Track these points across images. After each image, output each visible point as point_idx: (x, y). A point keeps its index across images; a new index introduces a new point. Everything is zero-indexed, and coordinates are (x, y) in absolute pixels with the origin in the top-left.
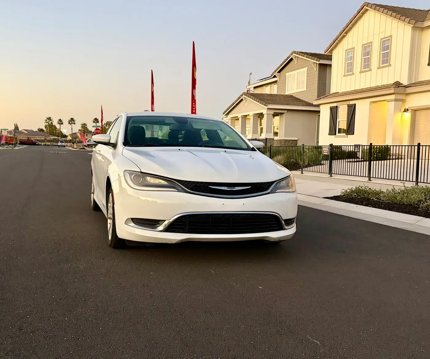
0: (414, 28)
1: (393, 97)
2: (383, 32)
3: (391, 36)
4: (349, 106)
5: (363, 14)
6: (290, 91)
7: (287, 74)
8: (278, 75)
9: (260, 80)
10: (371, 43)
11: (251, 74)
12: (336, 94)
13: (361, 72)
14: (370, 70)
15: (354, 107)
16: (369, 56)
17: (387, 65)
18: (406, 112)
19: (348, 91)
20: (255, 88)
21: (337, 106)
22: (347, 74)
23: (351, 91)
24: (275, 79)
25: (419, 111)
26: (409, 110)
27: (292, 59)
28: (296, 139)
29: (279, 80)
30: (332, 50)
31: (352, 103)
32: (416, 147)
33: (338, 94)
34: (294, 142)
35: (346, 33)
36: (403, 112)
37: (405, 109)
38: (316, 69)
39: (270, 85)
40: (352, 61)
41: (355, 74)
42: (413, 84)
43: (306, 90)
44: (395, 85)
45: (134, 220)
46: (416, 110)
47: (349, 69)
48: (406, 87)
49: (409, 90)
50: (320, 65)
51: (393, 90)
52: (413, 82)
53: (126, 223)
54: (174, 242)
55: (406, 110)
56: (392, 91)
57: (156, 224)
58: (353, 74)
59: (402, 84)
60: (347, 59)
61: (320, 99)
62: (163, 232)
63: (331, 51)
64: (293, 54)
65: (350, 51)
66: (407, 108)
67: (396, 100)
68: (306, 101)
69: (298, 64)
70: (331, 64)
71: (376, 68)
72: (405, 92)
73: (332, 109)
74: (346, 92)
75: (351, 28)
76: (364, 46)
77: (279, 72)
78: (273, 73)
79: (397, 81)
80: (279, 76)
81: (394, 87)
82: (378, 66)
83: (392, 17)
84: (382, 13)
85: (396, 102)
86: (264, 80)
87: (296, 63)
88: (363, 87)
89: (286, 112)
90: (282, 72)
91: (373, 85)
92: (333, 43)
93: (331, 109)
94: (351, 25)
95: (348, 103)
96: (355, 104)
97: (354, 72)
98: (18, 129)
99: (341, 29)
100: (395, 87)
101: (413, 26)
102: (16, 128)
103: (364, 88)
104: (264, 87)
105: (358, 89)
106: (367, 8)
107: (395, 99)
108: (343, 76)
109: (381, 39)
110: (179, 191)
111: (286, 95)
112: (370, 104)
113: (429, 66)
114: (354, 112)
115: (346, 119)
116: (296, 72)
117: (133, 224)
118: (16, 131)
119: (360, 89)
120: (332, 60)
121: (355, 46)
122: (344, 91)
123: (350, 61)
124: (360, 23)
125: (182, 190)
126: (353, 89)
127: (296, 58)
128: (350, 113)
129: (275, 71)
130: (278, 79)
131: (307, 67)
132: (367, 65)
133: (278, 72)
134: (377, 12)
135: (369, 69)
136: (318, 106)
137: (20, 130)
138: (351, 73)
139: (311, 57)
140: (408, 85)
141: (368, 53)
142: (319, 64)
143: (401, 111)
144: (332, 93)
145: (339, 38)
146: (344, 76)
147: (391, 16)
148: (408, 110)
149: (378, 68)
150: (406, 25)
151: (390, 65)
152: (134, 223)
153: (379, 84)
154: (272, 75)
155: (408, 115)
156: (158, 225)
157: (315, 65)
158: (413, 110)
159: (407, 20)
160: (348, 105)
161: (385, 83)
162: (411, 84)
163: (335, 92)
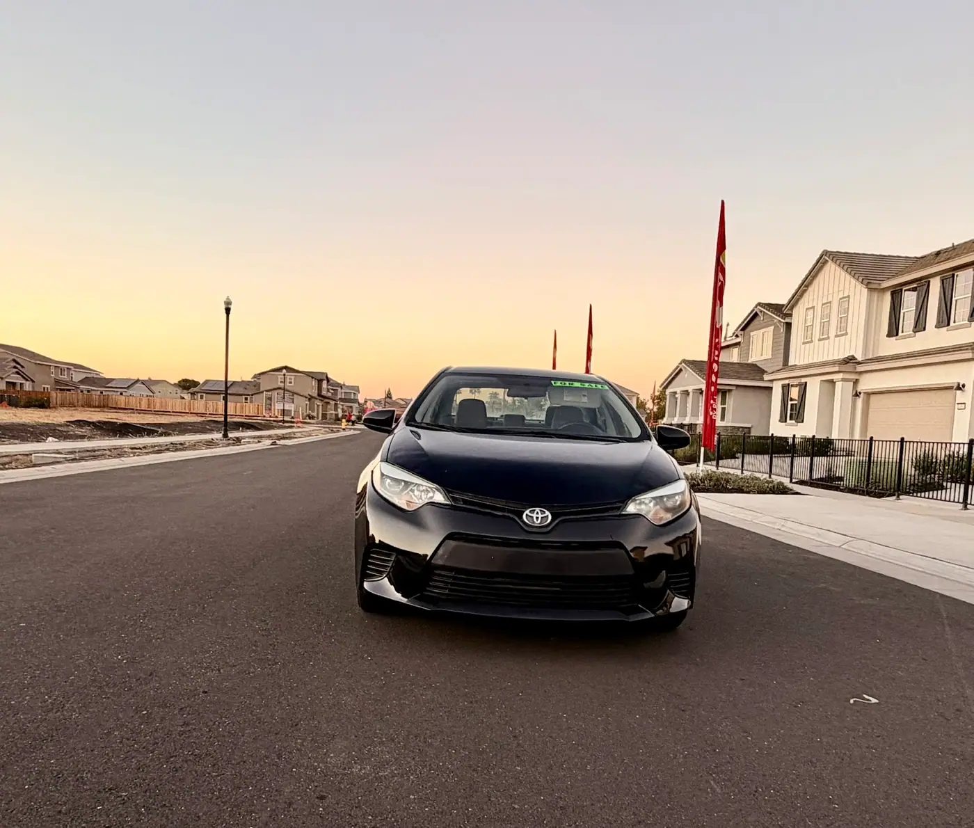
0: (871, 290)
1: (840, 376)
2: (841, 290)
3: (849, 297)
4: (800, 385)
6: (754, 358)
7: (752, 334)
8: (741, 334)
10: (831, 302)
12: (793, 367)
13: (818, 340)
14: (828, 338)
15: (804, 386)
16: (828, 320)
17: (844, 333)
18: (857, 396)
21: (789, 384)
22: (806, 341)
24: (738, 340)
26: (862, 394)
27: (756, 313)
28: (749, 426)
29: (742, 341)
31: (803, 380)
34: (746, 430)
35: (807, 286)
36: (854, 396)
37: (856, 392)
38: (782, 329)
40: (812, 324)
43: (770, 357)
44: (848, 360)
46: (871, 394)
47: (809, 334)
48: (859, 363)
49: (864, 367)
50: (786, 324)
52: (869, 358)
55: (858, 394)
56: (836, 369)
58: (812, 342)
59: (856, 359)
60: (807, 321)
61: (773, 373)
63: (792, 308)
64: (758, 307)
65: (810, 310)
66: (859, 391)
67: (847, 380)
69: (763, 320)
70: (792, 324)
71: (834, 336)
72: (859, 369)
73: (784, 387)
75: (812, 281)
76: (823, 306)
77: (742, 330)
78: (735, 331)
79: (850, 355)
80: (743, 335)
81: (846, 363)
82: (836, 334)
85: (844, 383)
87: (761, 319)
89: (734, 388)
90: (745, 330)
94: (811, 277)
95: (799, 380)
96: (806, 383)
97: (813, 339)
98: (391, 398)
100: (848, 363)
101: (866, 287)
102: (389, 396)
106: (826, 258)
107: (845, 378)
109: (840, 299)
112: (819, 384)
114: (805, 392)
115: (797, 402)
116: (761, 331)
118: (388, 400)
120: (792, 319)
121: (815, 304)
122: (801, 364)
123: (809, 324)
124: (821, 276)
127: (761, 312)
128: (801, 392)
129: (738, 327)
131: (773, 327)
132: (825, 331)
135: (826, 336)
136: (773, 381)
137: (394, 399)
138: (810, 340)
140: (864, 360)
141: (827, 316)
143: (851, 394)
144: (790, 365)
145: (799, 292)
146: (803, 343)
147: (847, 271)
148: (860, 393)
149: (836, 336)
151: (847, 334)
155: (859, 400)
157: (782, 324)
158: (868, 393)
159: (861, 279)
160: (799, 383)
163: (793, 364)
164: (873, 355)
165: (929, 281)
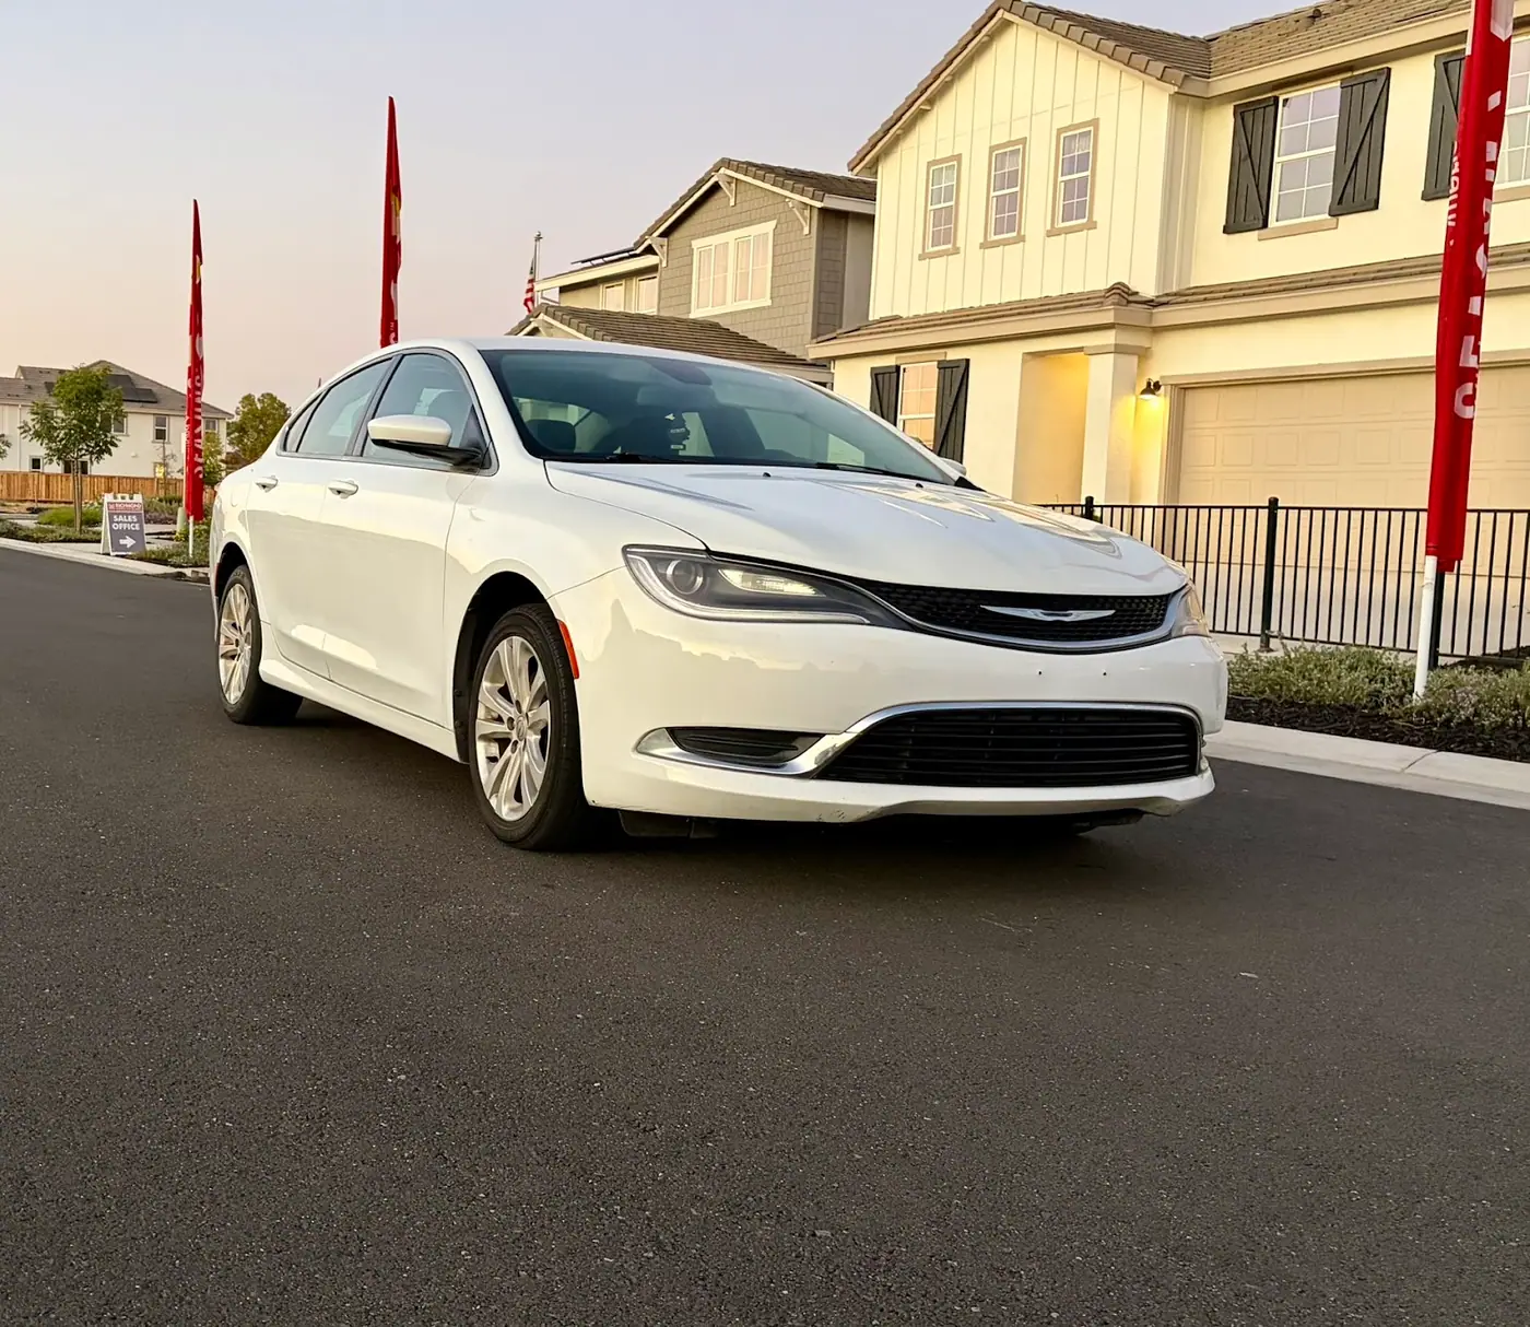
0: (1179, 99)
1: (1109, 338)
2: (1066, 106)
3: (1095, 123)
4: (944, 367)
5: (992, 37)
6: (710, 308)
7: (696, 244)
8: (662, 246)
9: (583, 262)
10: (1023, 141)
11: (538, 238)
12: (891, 324)
13: (985, 245)
14: (1021, 239)
15: (962, 370)
16: (1017, 189)
17: (1083, 224)
18: (1153, 392)
19: (936, 314)
20: (563, 290)
21: (898, 368)
22: (931, 250)
23: (949, 312)
24: (647, 261)
25: (1199, 391)
26: (1162, 388)
27: (716, 188)
29: (664, 264)
30: (876, 161)
31: (954, 355)
32: (1264, 514)
33: (899, 322)
35: (931, 101)
36: (1143, 392)
37: (1149, 384)
38: (808, 228)
39: (623, 282)
40: (952, 203)
41: (962, 250)
42: (1175, 294)
44: (1117, 296)
45: (681, 736)
46: (1185, 389)
47: (942, 232)
48: (1151, 304)
49: (1164, 316)
50: (825, 213)
51: (1112, 313)
52: (1174, 290)
53: (640, 748)
54: (850, 817)
55: (1153, 388)
56: (1108, 318)
57: (780, 750)
58: (956, 251)
59: (1137, 293)
60: (932, 196)
61: (835, 338)
62: (813, 778)
63: (873, 167)
64: (722, 170)
65: (944, 165)
66: (1155, 379)
67: (1119, 350)
68: (769, 344)
69: (738, 206)
70: (872, 213)
71: (1043, 233)
72: (1151, 321)
73: (880, 377)
74: (931, 315)
75: (947, 86)
76: (997, 152)
77: (665, 234)
78: (642, 237)
79: (1119, 283)
80: (665, 248)
81: (1113, 304)
82: (1049, 227)
83: (1098, 55)
84: (1066, 36)
85: (1119, 356)
86: (601, 261)
87: (732, 203)
88: (992, 298)
90: (676, 235)
91: (1032, 293)
92: (881, 135)
93: (876, 375)
94: (949, 75)
95: (939, 355)
96: (968, 361)
97: (960, 244)
99: (912, 87)
100: (1118, 304)
101: (1176, 89)
103: (996, 303)
104: (601, 288)
105: (976, 305)
106: (1008, 16)
107: (1116, 345)
108: (916, 257)
109: (1060, 131)
110: (875, 622)
111: (695, 322)
112: (1024, 361)
113: (1228, 233)
114: (964, 387)
115: (933, 415)
116: (730, 237)
117: (677, 749)
119: (980, 308)
120: (875, 200)
121: (961, 148)
122: (922, 313)
123: (943, 205)
125: (886, 619)
126: (954, 304)
127: (733, 185)
128: (947, 392)
129: (649, 229)
130: (661, 261)
131: (775, 222)
132: (1006, 219)
133: (661, 235)
134: (1044, 35)
135: (1014, 234)
136: (823, 364)
138: (950, 246)
139: (792, 182)
140: (1157, 297)
141: (1013, 179)
142: (820, 209)
143: (1134, 389)
144: (878, 318)
145: (904, 118)
146: (922, 257)
147: (1096, 50)
148: (1157, 386)
149: (1050, 234)
150: (1150, 84)
151: (1092, 225)
152: (681, 747)
153: (1054, 291)
154: (638, 244)
155: (1159, 405)
156: (788, 754)
157: (807, 213)
158: (1176, 385)
159: (1157, 67)
160: (939, 362)
161: (1075, 287)
162: (1167, 295)
163: (887, 313)
164: (1179, 284)
165: (1389, 70)
